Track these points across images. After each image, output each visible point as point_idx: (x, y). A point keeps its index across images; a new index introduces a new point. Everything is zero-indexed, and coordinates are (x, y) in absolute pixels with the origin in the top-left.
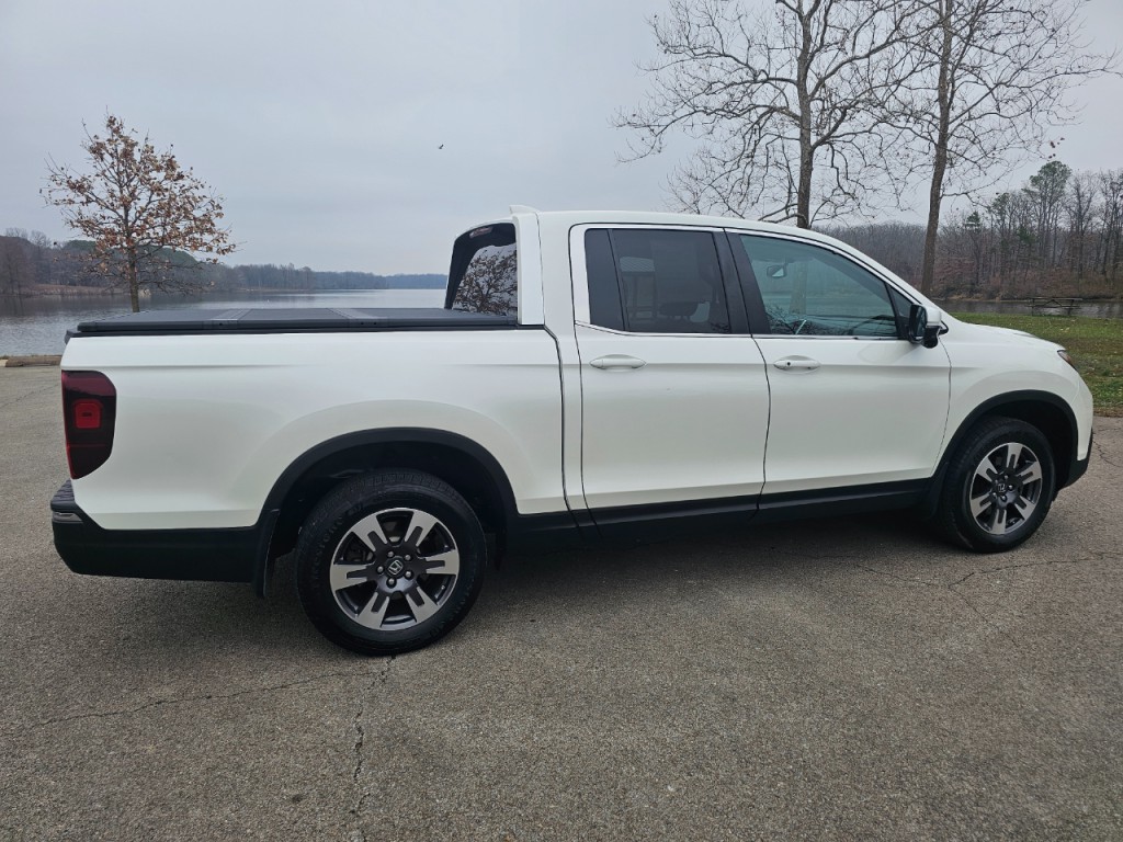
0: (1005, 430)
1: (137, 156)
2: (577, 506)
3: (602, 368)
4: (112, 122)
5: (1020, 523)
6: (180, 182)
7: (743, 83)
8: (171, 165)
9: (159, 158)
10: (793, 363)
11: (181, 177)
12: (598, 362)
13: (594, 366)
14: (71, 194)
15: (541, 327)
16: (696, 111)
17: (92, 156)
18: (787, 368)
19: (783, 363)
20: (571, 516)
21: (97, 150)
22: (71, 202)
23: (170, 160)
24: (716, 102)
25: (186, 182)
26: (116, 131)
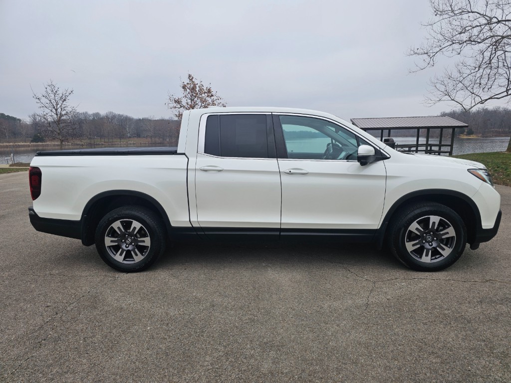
0: (427, 209)
1: (197, 89)
2: (195, 225)
3: (206, 171)
4: (190, 76)
5: (442, 258)
6: (212, 98)
7: (480, 26)
8: (209, 91)
9: (205, 89)
10: (292, 171)
11: (212, 96)
12: (203, 168)
13: (202, 170)
14: (175, 105)
15: (184, 154)
16: (453, 43)
17: (183, 89)
18: (290, 173)
19: (288, 171)
20: (193, 229)
21: (184, 87)
22: (175, 107)
23: (209, 89)
24: (464, 37)
25: (215, 98)
26: (191, 80)
